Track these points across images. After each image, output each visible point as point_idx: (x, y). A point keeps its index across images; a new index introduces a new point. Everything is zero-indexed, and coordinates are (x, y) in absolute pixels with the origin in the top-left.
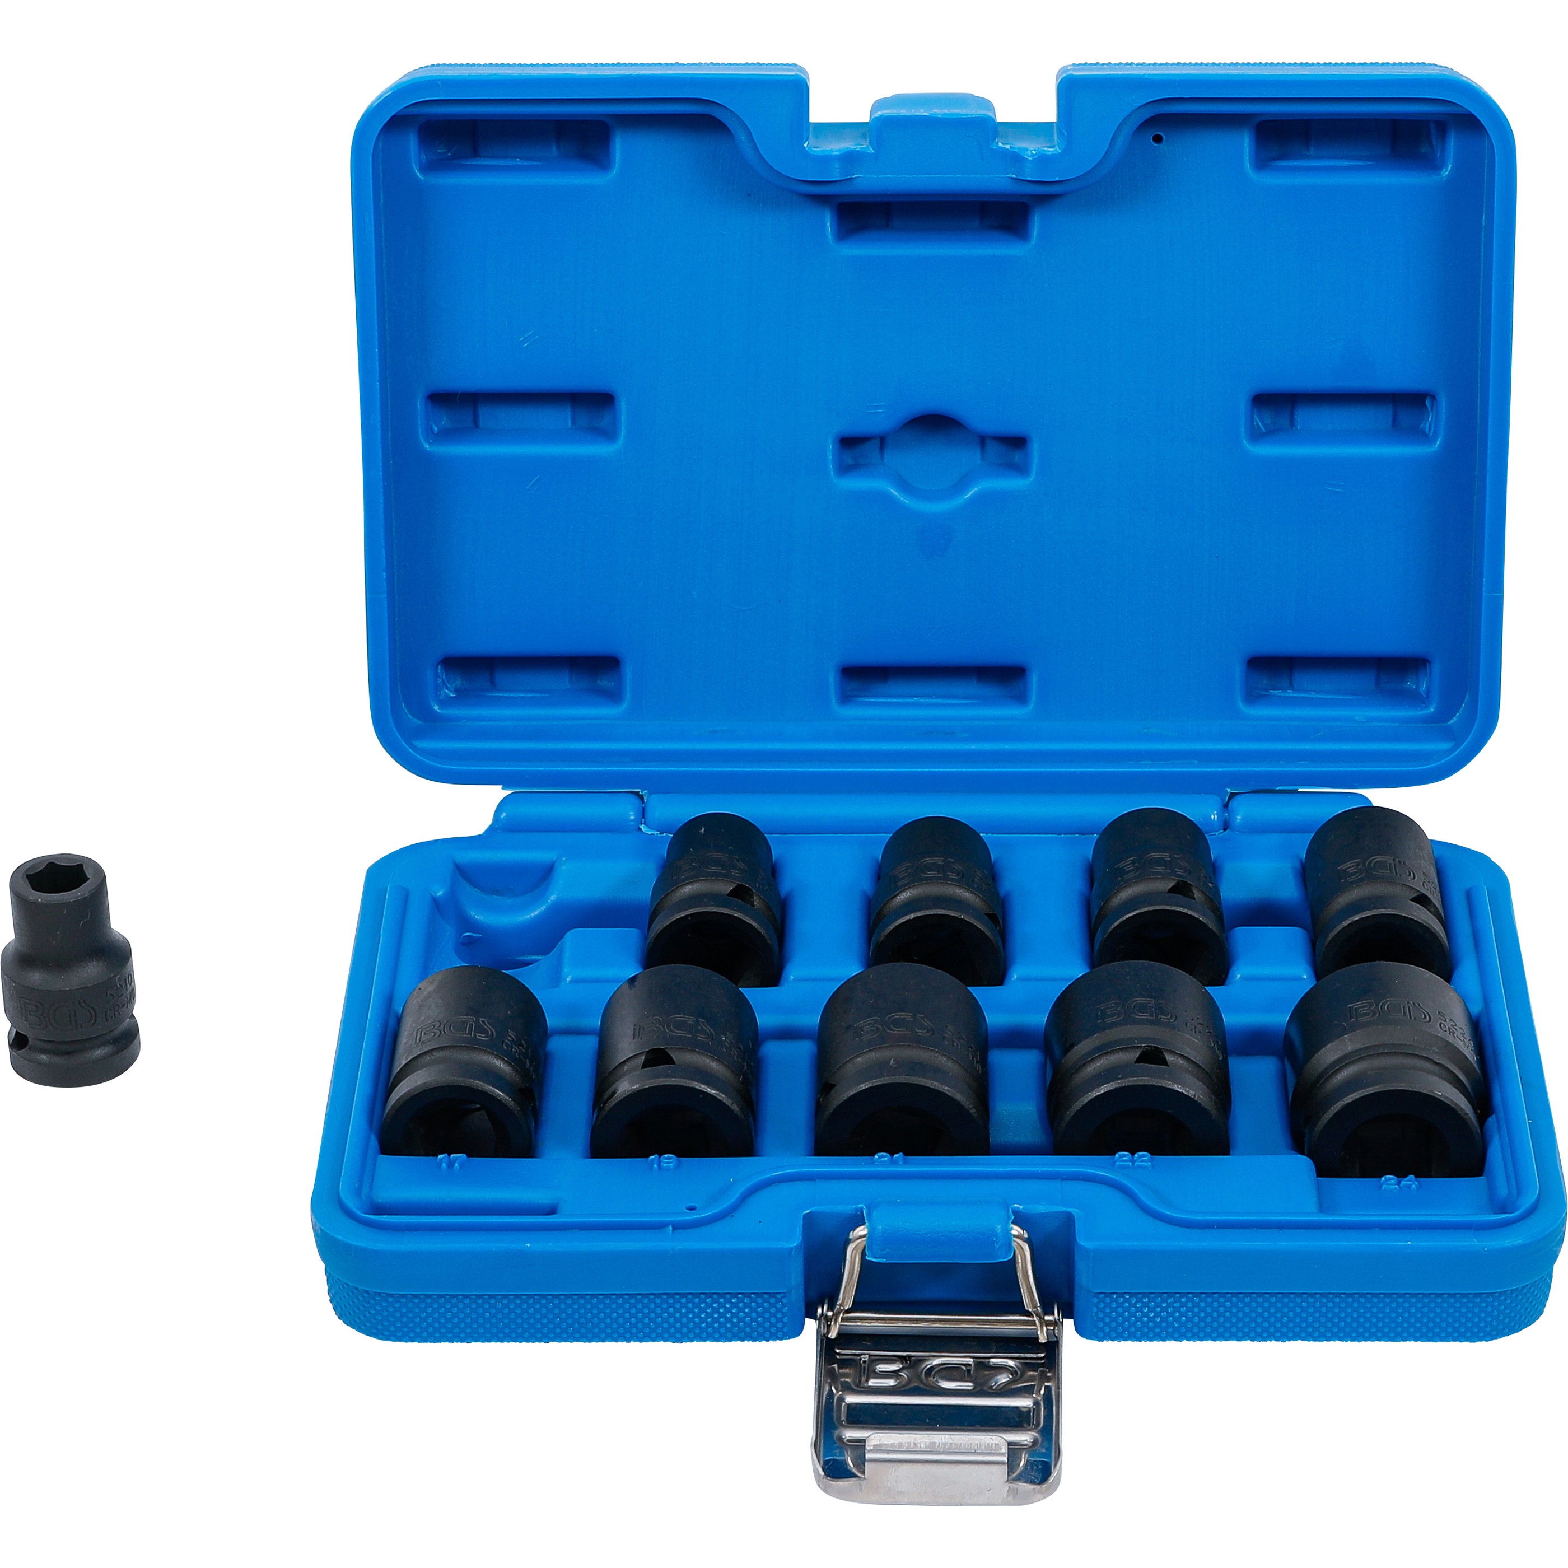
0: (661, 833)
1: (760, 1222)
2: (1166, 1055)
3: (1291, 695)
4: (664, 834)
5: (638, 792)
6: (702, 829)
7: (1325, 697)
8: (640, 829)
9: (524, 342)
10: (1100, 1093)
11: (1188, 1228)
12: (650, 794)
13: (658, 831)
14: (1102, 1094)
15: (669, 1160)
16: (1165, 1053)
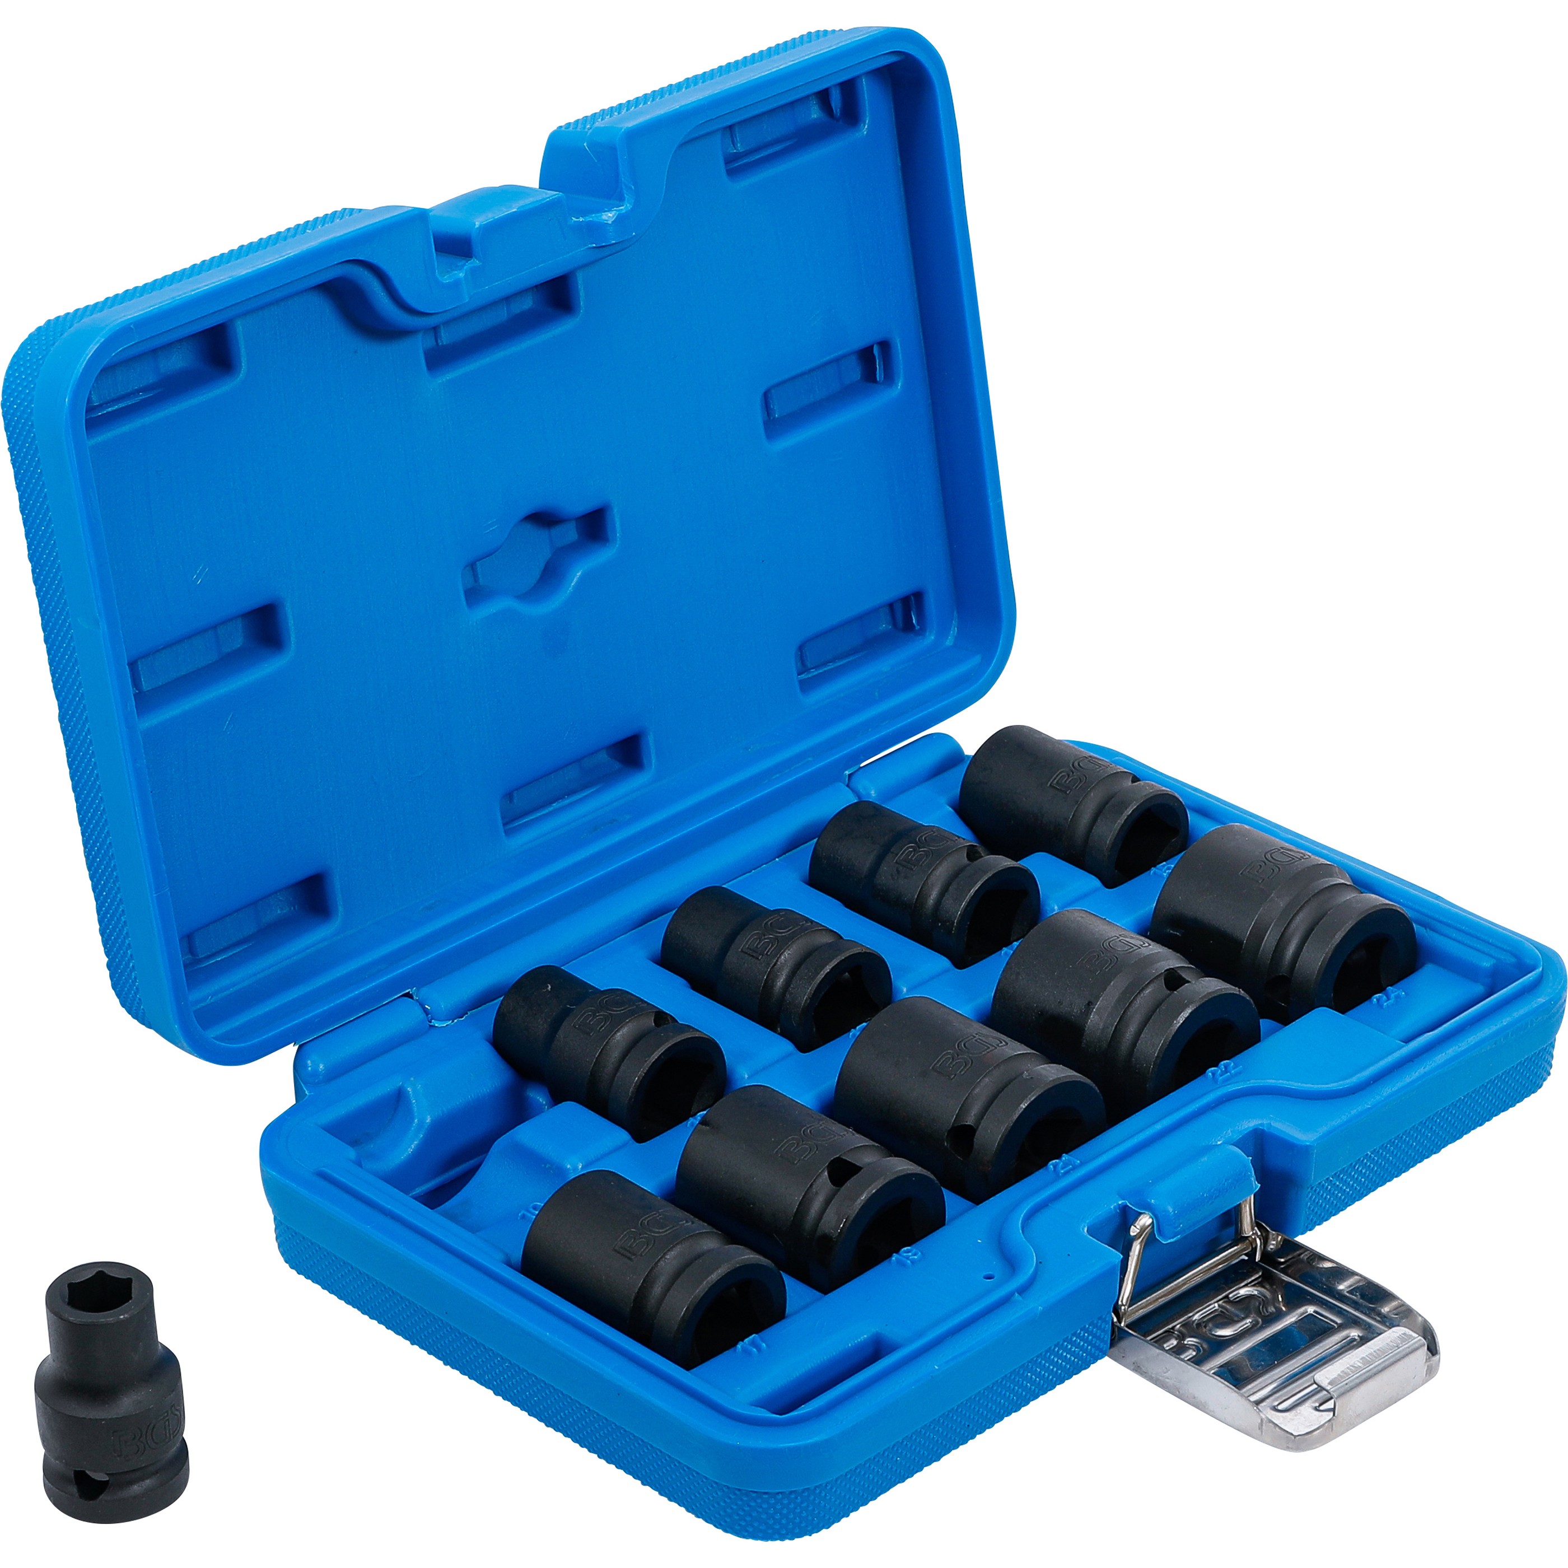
0: (453, 1021)
1: (1069, 1255)
2: (1181, 973)
3: (815, 674)
4: (456, 1021)
5: (409, 992)
6: (548, 986)
7: (841, 663)
8: (434, 1026)
9: (197, 579)
10: (1180, 1024)
11: (1354, 1094)
12: (418, 990)
13: (450, 1020)
14: (1182, 1024)
15: (908, 1253)
16: (1179, 971)
